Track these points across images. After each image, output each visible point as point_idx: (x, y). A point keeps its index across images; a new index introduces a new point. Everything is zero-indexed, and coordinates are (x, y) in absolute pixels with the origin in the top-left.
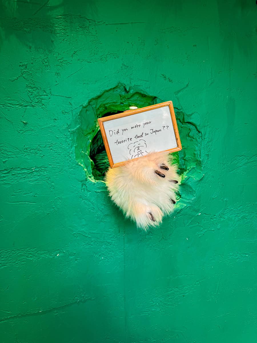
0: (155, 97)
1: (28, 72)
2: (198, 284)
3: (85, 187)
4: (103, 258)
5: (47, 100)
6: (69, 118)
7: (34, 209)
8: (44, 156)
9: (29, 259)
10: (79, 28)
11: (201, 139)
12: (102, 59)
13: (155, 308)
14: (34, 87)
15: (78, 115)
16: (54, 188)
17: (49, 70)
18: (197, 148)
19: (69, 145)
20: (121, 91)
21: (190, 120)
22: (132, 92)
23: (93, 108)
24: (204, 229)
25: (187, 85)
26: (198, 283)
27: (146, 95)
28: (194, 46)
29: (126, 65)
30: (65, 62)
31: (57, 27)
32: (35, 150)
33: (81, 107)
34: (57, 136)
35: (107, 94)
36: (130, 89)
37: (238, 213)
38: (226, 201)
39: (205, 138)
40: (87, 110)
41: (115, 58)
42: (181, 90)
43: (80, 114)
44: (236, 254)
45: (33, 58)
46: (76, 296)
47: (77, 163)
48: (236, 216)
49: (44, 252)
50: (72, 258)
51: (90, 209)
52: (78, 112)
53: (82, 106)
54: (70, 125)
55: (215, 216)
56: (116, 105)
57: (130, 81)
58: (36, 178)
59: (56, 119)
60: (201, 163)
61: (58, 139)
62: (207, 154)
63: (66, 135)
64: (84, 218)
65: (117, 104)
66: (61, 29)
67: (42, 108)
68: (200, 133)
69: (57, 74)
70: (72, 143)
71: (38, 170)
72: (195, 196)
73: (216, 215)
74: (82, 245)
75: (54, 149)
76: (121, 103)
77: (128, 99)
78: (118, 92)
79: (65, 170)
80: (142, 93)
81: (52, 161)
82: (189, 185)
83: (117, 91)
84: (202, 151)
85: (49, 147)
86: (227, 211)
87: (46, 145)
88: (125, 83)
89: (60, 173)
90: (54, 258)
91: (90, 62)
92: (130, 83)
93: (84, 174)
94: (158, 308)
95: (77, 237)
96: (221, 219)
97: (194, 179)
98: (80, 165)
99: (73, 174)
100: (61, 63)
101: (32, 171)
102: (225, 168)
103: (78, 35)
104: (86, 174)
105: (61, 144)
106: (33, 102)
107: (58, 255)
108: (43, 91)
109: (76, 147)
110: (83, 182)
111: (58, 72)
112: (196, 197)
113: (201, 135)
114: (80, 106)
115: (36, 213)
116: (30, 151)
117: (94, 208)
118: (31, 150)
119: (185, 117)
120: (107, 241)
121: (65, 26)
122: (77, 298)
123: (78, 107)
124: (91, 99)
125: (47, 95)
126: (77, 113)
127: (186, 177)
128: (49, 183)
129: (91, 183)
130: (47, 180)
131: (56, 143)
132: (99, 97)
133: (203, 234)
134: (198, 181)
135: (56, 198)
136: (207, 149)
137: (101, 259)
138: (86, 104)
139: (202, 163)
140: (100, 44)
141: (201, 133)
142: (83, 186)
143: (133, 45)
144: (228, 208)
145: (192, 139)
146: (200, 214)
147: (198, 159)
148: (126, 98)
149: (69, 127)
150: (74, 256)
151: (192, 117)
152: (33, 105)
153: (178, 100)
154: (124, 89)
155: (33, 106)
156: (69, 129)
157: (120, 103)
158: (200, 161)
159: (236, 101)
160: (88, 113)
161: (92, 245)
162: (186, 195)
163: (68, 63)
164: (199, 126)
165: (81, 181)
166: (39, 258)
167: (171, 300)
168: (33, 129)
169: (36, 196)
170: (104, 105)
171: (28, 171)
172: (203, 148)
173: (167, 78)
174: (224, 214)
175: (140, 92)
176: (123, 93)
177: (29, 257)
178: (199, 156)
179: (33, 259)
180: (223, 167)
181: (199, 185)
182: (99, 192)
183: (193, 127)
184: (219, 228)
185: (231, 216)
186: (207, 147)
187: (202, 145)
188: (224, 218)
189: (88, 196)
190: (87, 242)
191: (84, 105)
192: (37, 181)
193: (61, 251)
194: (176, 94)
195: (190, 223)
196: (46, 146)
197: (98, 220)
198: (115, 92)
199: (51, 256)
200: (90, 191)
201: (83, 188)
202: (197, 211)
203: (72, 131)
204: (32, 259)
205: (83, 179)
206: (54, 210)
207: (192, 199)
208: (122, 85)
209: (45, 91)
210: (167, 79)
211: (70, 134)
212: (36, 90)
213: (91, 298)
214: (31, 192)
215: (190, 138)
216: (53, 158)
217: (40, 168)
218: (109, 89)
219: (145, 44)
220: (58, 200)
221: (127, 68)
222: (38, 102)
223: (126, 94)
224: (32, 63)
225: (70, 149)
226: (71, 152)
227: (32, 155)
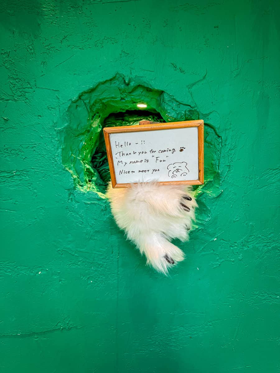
0: (162, 92)
1: (10, 61)
2: (210, 325)
3: (73, 198)
4: (92, 282)
5: (31, 93)
6: (56, 115)
7: (13, 218)
8: (26, 158)
9: (8, 274)
10: (71, 8)
11: (221, 146)
12: (97, 45)
13: (154, 348)
14: (17, 79)
15: (66, 111)
16: (36, 196)
17: (35, 59)
18: (215, 157)
19: (55, 146)
20: (120, 84)
21: (207, 121)
22: (132, 85)
23: (85, 104)
24: (221, 259)
25: (204, 78)
26: (211, 324)
27: (151, 89)
28: (215, 27)
29: (126, 52)
30: (52, 49)
31: (45, 7)
32: (16, 150)
33: (70, 102)
34: (42, 136)
35: (102, 87)
36: (130, 81)
37: (267, 243)
38: (252, 226)
39: (225, 145)
40: (77, 106)
41: (113, 43)
42: (196, 82)
43: (68, 109)
44: (263, 294)
45: (17, 44)
46: (59, 322)
47: (64, 168)
48: (265, 246)
49: (24, 268)
50: (55, 277)
51: (78, 223)
52: (67, 107)
53: (71, 100)
54: (57, 123)
55: (236, 243)
56: (116, 101)
57: (131, 71)
58: (17, 183)
59: (40, 116)
60: (219, 176)
61: (42, 139)
62: (228, 164)
63: (51, 135)
64: (70, 233)
65: (116, 99)
66: (49, 10)
67: (25, 102)
68: (220, 138)
69: (44, 63)
70: (58, 144)
71: (19, 173)
72: (209, 217)
73: (238, 242)
74: (68, 264)
75: (38, 151)
76: (122, 99)
77: (130, 93)
78: (116, 85)
79: (49, 176)
80: (146, 86)
81: (35, 164)
82: (203, 202)
83: (115, 83)
84: (222, 160)
85: (32, 148)
86: (252, 239)
87: (28, 145)
88: (123, 74)
89: (44, 178)
90: (35, 275)
91: (83, 49)
92: (131, 73)
93: (72, 181)
94: (157, 348)
95: (62, 254)
96: (243, 247)
97: (210, 195)
98: (67, 171)
99: (59, 181)
100: (49, 50)
101: (13, 175)
102: (252, 184)
103: (69, 17)
104: (75, 182)
105: (46, 145)
106: (15, 96)
107: (40, 272)
108: (27, 83)
109: (63, 149)
110: (70, 191)
111: (44, 61)
112: (211, 217)
113: (221, 140)
114: (68, 101)
115: (16, 222)
116: (11, 151)
117: (83, 223)
118: (11, 150)
119: (200, 116)
120: (97, 263)
121: (54, 6)
122: (60, 324)
123: (66, 101)
124: (82, 93)
125: (31, 88)
126: (65, 109)
127: (200, 192)
128: (31, 189)
129: (80, 193)
130: (29, 186)
131: (40, 144)
132: (92, 90)
133: (220, 265)
134: (215, 198)
135: (38, 207)
136: (229, 159)
137: (89, 282)
138: (76, 98)
139: (220, 176)
140: (95, 27)
141: (221, 139)
142: (71, 196)
143: (135, 27)
144: (254, 234)
145: (210, 145)
146: (216, 239)
147: (215, 170)
148: (127, 92)
149: (55, 125)
150: (58, 275)
151: (209, 117)
152: (15, 100)
153: (191, 95)
154: (123, 81)
155: (16, 100)
156: (55, 127)
157: (120, 99)
158: (218, 173)
159: (271, 99)
160: (79, 109)
161: (79, 265)
162: (198, 215)
163: (56, 50)
164: (219, 128)
165: (69, 190)
166: (18, 274)
167: (175, 340)
168: (14, 127)
169: (16, 203)
170: (101, 100)
171: (9, 174)
172: (223, 157)
173: (178, 67)
174: (248, 242)
175: (143, 85)
176: (123, 86)
177: (7, 272)
178: (217, 167)
179: (11, 275)
180: (249, 182)
181: (216, 203)
182: (89, 204)
183: (211, 130)
184: (240, 259)
185: (259, 245)
186: (229, 156)
187: (222, 153)
188: (248, 247)
189: (76, 207)
190: (74, 261)
191: (73, 100)
192: (18, 187)
193: (44, 268)
194: (190, 88)
195: (203, 249)
196: (28, 147)
197: (87, 237)
198: (112, 85)
199: (32, 273)
200: (79, 202)
201: (71, 197)
202: (212, 236)
203: (58, 130)
204: (11, 274)
205: (71, 188)
206: (35, 221)
207: (206, 220)
208: (121, 76)
209: (29, 83)
210: (178, 69)
211: (56, 133)
212: (19, 81)
213: (77, 326)
214: (11, 199)
215: (207, 144)
216: (36, 161)
217: (21, 172)
218: (104, 80)
219: (150, 26)
220: (41, 210)
221: (127, 55)
222: (21, 95)
223: (126, 87)
224: (15, 51)
225: (55, 151)
226: (57, 154)
227: (13, 156)
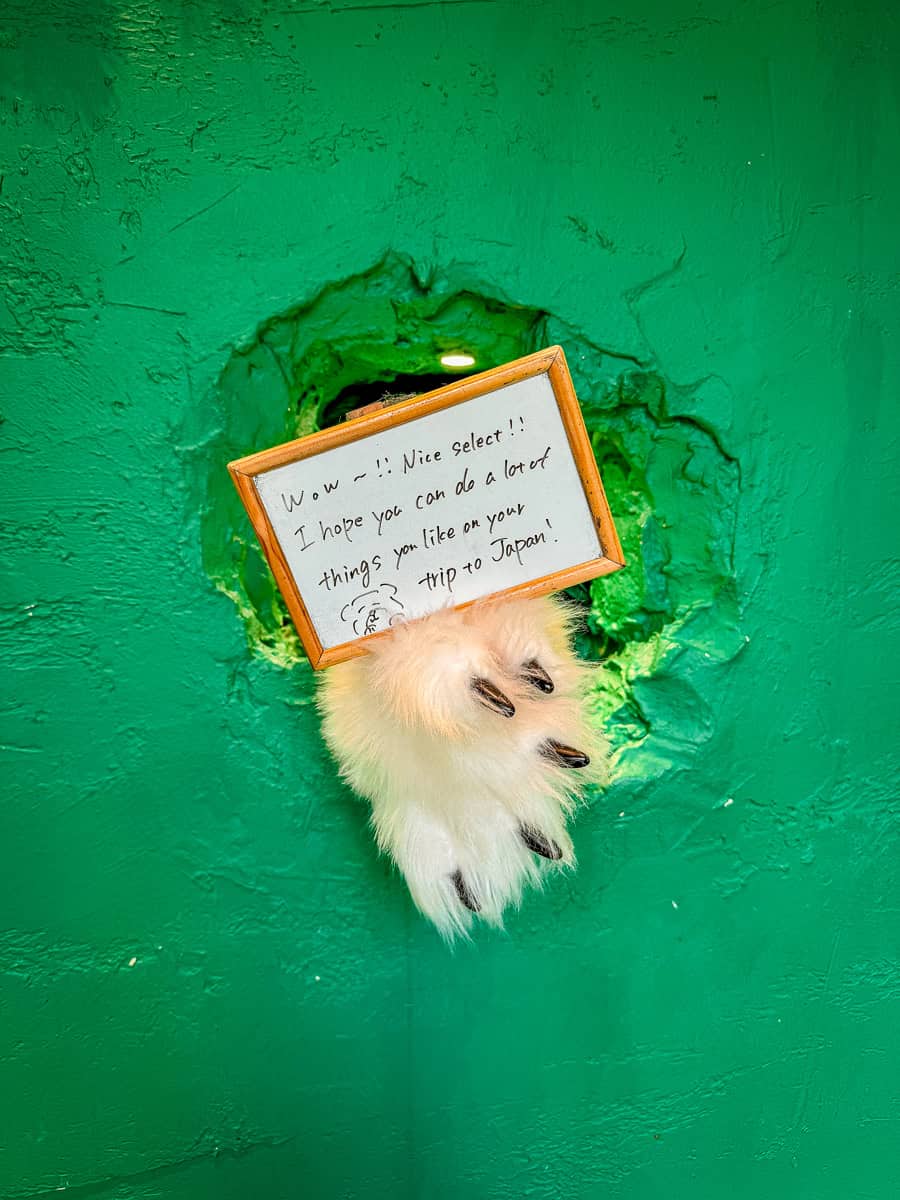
0: (542, 313)
1: (6, 211)
2: (719, 1089)
3: (245, 687)
4: (318, 978)
5: (84, 325)
6: (176, 400)
7: (31, 774)
8: (71, 554)
9: (16, 976)
10: (222, 24)
11: (737, 490)
12: (317, 155)
13: (538, 1185)
14: (32, 273)
15: (214, 386)
16: (113, 689)
17: (95, 202)
18: (719, 527)
19: (175, 509)
20: (396, 287)
21: (689, 410)
22: (441, 292)
23: (278, 358)
24: (746, 864)
25: (678, 264)
26: (719, 1083)
27: (502, 304)
28: (706, 98)
29: (416, 178)
30: (159, 168)
31: (127, 20)
32: (34, 529)
33: (228, 352)
34: (127, 475)
35: (335, 297)
36: (432, 278)
37: (890, 801)
38: (842, 750)
39: (752, 486)
40: (251, 366)
41: (371, 149)
42: (651, 281)
43: (220, 380)
44: (879, 969)
45: (28, 150)
46: (208, 1131)
47: (210, 585)
48: (883, 811)
49: (73, 949)
50: (190, 973)
51: (264, 776)
52: (215, 373)
53: (230, 348)
54: (181, 427)
55: (793, 809)
56: (380, 346)
57: (434, 243)
58: (41, 646)
59: (121, 405)
60: (734, 591)
61: (130, 486)
62: (763, 550)
63: (161, 471)
64: (236, 815)
65: (381, 342)
66: (144, 32)
67: (66, 357)
68: (734, 464)
69: (129, 216)
70: (190, 499)
71: (46, 612)
72: (708, 728)
73: (798, 806)
74: (232, 925)
75: (116, 529)
76: (401, 339)
77: (430, 318)
78: (385, 292)
79: (158, 615)
80: (487, 293)
81: (106, 575)
82: (685, 681)
83: (378, 285)
84: (741, 538)
85: (94, 520)
86: (843, 791)
87: (80, 510)
88: (411, 253)
89: (138, 625)
90: (117, 971)
91: (267, 168)
92: (436, 252)
93: (239, 631)
94: (550, 1184)
95: (211, 891)
96: (817, 821)
97: (707, 655)
98: (221, 594)
99: (191, 631)
100: (146, 170)
101: (24, 617)
102: (837, 613)
103: (215, 55)
104: (250, 633)
105: (142, 507)
106: (28, 334)
107: (133, 961)
108: (69, 288)
109: (204, 519)
110: (235, 665)
111: (130, 209)
112: (713, 730)
113: (736, 472)
114: (219, 350)
115: (43, 788)
116: (14, 534)
117: (281, 774)
118: (17, 530)
119: (667, 394)
120: (334, 911)
121: (161, 18)
122: (211, 1137)
123: (214, 351)
124: (269, 321)
125: (86, 306)
126: (210, 379)
127: (673, 646)
128: (93, 667)
129: (270, 671)
130: (87, 655)
131: (121, 503)
132: (304, 311)
133: (743, 885)
134: (722, 665)
135: (121, 729)
136: (763, 531)
137: (309, 982)
138: (248, 339)
139: (738, 588)
140: (307, 92)
141: (738, 465)
142: (237, 683)
143: (446, 95)
144: (848, 776)
145: (700, 488)
146: (730, 801)
147: (724, 573)
148: (420, 315)
149: (176, 434)
150: (198, 965)
151: (698, 394)
152: (26, 348)
153: (638, 322)
154: (408, 279)
155: (29, 351)
156: (177, 443)
157: (393, 340)
158: (731, 582)
159: (886, 333)
160: (258, 377)
161: (272, 925)
162: (670, 723)
163: (173, 170)
164: (728, 434)
165: (228, 661)
166: (53, 974)
167: (605, 1152)
168: (27, 446)
169: (39, 719)
170: (329, 345)
171: (9, 616)
172: (745, 526)
173: (591, 230)
174: (831, 803)
175: (474, 290)
176: (406, 295)
177: (14, 969)
178: (727, 560)
179: (29, 978)
180: (827, 604)
181: (727, 681)
182: (300, 707)
183: (702, 438)
184: (809, 861)
185: (862, 811)
186: (763, 522)
187: (740, 514)
188: (831, 819)
189: (257, 721)
190: (252, 910)
191: (239, 345)
192: (44, 661)
193: (147, 944)
194: (631, 300)
195: (689, 838)
196: (79, 514)
197: (299, 822)
198: (372, 293)
199: (103, 964)
200: (266, 704)
201: (236, 688)
202: (720, 791)
203: (188, 451)
204: (26, 976)
205: (237, 653)
206: (113, 779)
207: (698, 740)
208: (401, 262)
209: (77, 288)
210: (591, 236)
211: (180, 464)
212: (41, 283)
213: (273, 1137)
214: (20, 706)
215: (689, 485)
216: (109, 564)
217: (54, 606)
218: (345, 277)
219: (497, 92)
220: (131, 737)
221: (422, 189)
222: (50, 332)
223: (420, 301)
224: (23, 174)
225: (179, 527)
226: (183, 539)
227: (24, 551)
